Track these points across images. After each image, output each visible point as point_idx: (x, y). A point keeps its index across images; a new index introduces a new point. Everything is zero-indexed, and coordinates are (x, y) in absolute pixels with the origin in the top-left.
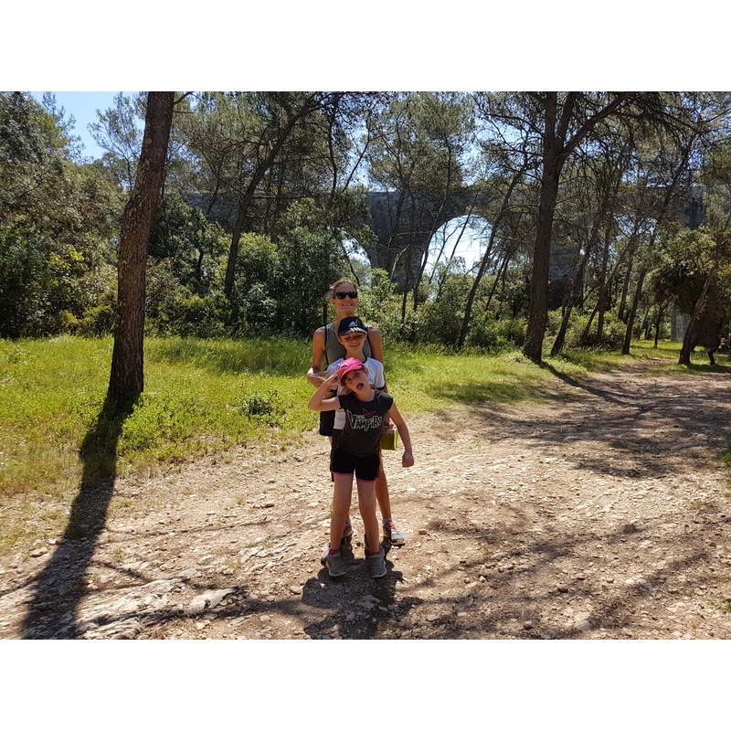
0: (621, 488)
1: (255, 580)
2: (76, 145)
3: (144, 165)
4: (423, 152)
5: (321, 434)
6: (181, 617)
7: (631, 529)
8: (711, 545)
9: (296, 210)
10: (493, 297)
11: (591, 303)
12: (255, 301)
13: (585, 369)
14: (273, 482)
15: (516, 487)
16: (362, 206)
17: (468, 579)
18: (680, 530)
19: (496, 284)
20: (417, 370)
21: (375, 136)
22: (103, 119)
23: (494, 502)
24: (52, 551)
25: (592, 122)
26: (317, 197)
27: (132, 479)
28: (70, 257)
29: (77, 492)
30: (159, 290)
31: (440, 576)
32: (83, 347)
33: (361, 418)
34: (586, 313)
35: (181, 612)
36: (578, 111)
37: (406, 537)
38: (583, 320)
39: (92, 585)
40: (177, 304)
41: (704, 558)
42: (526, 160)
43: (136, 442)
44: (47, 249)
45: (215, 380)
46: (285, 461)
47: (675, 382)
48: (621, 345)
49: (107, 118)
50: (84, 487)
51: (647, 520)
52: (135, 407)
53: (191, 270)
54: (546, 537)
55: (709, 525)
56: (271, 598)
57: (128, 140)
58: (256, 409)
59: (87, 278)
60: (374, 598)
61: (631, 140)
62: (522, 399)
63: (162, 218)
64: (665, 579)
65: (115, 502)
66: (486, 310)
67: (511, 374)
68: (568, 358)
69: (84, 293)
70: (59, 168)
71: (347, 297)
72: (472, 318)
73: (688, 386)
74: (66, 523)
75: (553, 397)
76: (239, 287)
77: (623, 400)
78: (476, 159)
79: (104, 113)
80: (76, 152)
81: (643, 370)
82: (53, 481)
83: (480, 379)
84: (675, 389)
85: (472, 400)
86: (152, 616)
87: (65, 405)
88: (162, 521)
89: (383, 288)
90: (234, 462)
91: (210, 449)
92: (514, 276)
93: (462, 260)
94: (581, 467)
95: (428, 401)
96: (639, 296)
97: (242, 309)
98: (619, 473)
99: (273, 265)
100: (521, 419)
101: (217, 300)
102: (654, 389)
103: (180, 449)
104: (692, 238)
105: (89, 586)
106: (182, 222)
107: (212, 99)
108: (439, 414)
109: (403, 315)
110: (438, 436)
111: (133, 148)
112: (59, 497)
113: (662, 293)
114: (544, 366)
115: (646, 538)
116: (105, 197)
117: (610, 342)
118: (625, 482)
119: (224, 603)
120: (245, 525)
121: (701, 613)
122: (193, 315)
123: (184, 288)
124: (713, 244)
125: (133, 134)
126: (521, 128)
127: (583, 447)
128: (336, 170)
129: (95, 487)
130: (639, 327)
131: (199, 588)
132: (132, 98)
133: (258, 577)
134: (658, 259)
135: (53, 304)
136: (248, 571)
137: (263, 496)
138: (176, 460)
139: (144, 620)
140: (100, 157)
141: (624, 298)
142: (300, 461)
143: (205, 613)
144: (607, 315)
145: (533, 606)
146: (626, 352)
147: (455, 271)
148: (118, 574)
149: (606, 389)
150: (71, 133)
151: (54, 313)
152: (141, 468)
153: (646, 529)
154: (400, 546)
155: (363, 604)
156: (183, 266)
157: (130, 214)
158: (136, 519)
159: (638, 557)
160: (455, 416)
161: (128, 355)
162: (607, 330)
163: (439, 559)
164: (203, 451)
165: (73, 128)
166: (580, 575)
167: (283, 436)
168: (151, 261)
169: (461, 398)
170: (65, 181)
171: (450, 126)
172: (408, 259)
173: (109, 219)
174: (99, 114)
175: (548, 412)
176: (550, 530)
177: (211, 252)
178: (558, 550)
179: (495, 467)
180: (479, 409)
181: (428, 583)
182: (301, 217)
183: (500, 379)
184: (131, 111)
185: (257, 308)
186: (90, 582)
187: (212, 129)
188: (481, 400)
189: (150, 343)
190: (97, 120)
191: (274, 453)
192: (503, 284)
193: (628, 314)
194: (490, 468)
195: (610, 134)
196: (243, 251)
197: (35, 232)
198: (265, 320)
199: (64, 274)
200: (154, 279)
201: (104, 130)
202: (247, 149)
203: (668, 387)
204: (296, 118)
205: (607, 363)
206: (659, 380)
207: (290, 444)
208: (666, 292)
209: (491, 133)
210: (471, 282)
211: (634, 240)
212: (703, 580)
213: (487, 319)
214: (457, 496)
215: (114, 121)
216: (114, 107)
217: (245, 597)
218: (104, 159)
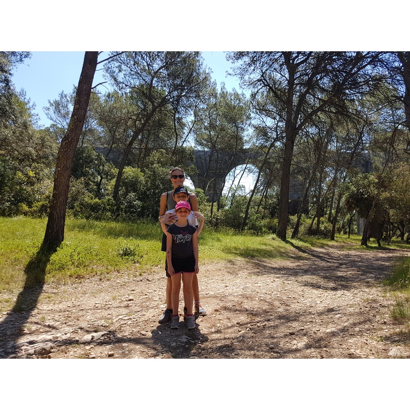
0: (326, 294)
1: (120, 329)
2: (36, 118)
3: (74, 118)
4: (222, 129)
5: (162, 250)
6: (77, 343)
7: (331, 310)
8: (374, 316)
9: (155, 155)
10: (260, 207)
11: (313, 212)
12: (130, 202)
13: (310, 245)
14: (134, 290)
15: (270, 293)
16: (190, 154)
17: (240, 330)
18: (357, 310)
19: (262, 200)
20: (219, 240)
21: (198, 120)
22: (52, 105)
23: (257, 299)
24: (4, 318)
25: (311, 114)
26: (166, 149)
27: (53, 285)
28: (27, 174)
29: (21, 290)
30: (76, 195)
31: (224, 329)
32: (30, 222)
33: (180, 236)
34: (310, 218)
35: (78, 341)
36: (304, 109)
37: (207, 313)
38: (309, 221)
39: (26, 331)
40: (86, 202)
41: (370, 322)
42: (277, 135)
43: (57, 267)
44: (16, 169)
45: (104, 240)
46: (141, 281)
47: (359, 253)
48: (330, 235)
49: (54, 104)
50: (26, 288)
51: (340, 307)
52: (58, 249)
53: (95, 187)
54: (284, 313)
55: (372, 308)
56: (129, 337)
57: (64, 117)
58: (127, 253)
59: (36, 187)
60: (187, 337)
61: (332, 125)
62: (275, 258)
63: (81, 158)
64: (348, 329)
65: (42, 296)
66: (257, 214)
67: (270, 245)
68: (301, 240)
69: (34, 194)
70: (25, 126)
71: (178, 178)
72: (249, 218)
73: (366, 255)
74: (14, 304)
75: (292, 257)
76: (121, 195)
77: (330, 260)
78: (251, 135)
79: (52, 102)
80: (35, 121)
81: (342, 248)
82: (8, 283)
83: (252, 247)
84: (359, 256)
85: (248, 256)
86: (61, 342)
87: (18, 247)
88: (69, 305)
89: (201, 199)
90: (112, 280)
91: (99, 273)
92: (271, 197)
93: (244, 187)
94: (305, 285)
95: (223, 255)
96: (338, 210)
97: (122, 206)
98: (326, 289)
99: (141, 184)
100: (274, 267)
101: (109, 201)
102: (347, 256)
103: (82, 271)
104: (366, 177)
105: (25, 332)
106: (92, 161)
107: (112, 97)
108: (229, 262)
109: (212, 213)
110: (228, 272)
111: (67, 121)
112: (11, 292)
113: (351, 206)
114: (287, 242)
115: (338, 314)
116: (50, 146)
117: (323, 234)
118: (329, 292)
119: (102, 338)
120: (117, 307)
121: (366, 342)
122: (94, 208)
123: (90, 194)
124: (377, 181)
125: (67, 114)
126: (274, 118)
127: (307, 278)
128: (177, 135)
129: (32, 288)
130: (340, 227)
131: (88, 332)
132: (68, 94)
133: (123, 328)
134: (348, 188)
135: (16, 200)
136: (117, 325)
137: (128, 296)
138: (79, 277)
139: (56, 343)
140: (49, 126)
141: (331, 210)
142: (150, 281)
143: (91, 342)
144: (322, 219)
145: (275, 340)
146: (332, 239)
147: (240, 192)
148: (42, 327)
149: (321, 255)
150: (33, 112)
151: (15, 205)
152: (59, 280)
153: (339, 310)
154: (204, 316)
155: (181, 340)
156: (91, 185)
157: (64, 144)
158: (54, 304)
159: (334, 321)
160: (238, 263)
161: (57, 220)
162: (322, 227)
163: (225, 322)
164: (94, 273)
165: (34, 109)
166: (302, 328)
167: (140, 268)
168: (72, 179)
169: (241, 255)
170: (29, 133)
171: (237, 116)
172: (215, 184)
173: (51, 158)
174: (50, 102)
175: (289, 264)
176: (287, 310)
177: (107, 178)
178: (291, 318)
179: (259, 285)
180: (252, 261)
181: (218, 332)
182: (158, 159)
183: (264, 247)
184: (68, 101)
185: (131, 206)
186: (25, 329)
187: (111, 111)
188: (253, 257)
189: (69, 221)
190: (48, 105)
191: (136, 276)
192: (266, 200)
193: (333, 219)
194: (256, 285)
195: (321, 122)
196: (125, 176)
197: (9, 159)
198: (135, 212)
199: (23, 183)
200: (74, 188)
201: (52, 111)
202: (130, 123)
203: (355, 255)
204: (157, 107)
205: (322, 243)
206: (350, 252)
207: (145, 272)
208: (353, 206)
209: (259, 121)
210: (248, 199)
211: (335, 178)
212: (368, 330)
213: (257, 218)
214: (237, 296)
215: (57, 106)
216: (58, 99)
217: (114, 336)
218: (51, 127)
